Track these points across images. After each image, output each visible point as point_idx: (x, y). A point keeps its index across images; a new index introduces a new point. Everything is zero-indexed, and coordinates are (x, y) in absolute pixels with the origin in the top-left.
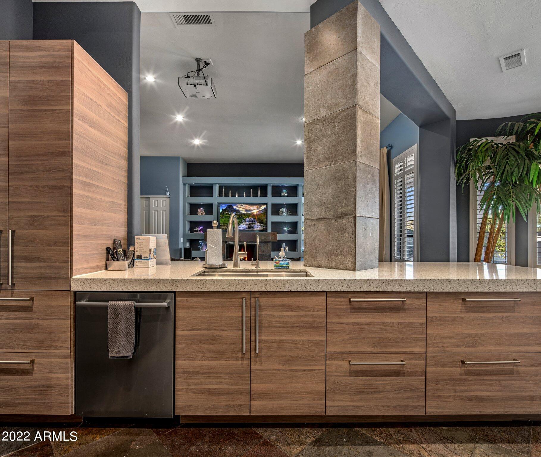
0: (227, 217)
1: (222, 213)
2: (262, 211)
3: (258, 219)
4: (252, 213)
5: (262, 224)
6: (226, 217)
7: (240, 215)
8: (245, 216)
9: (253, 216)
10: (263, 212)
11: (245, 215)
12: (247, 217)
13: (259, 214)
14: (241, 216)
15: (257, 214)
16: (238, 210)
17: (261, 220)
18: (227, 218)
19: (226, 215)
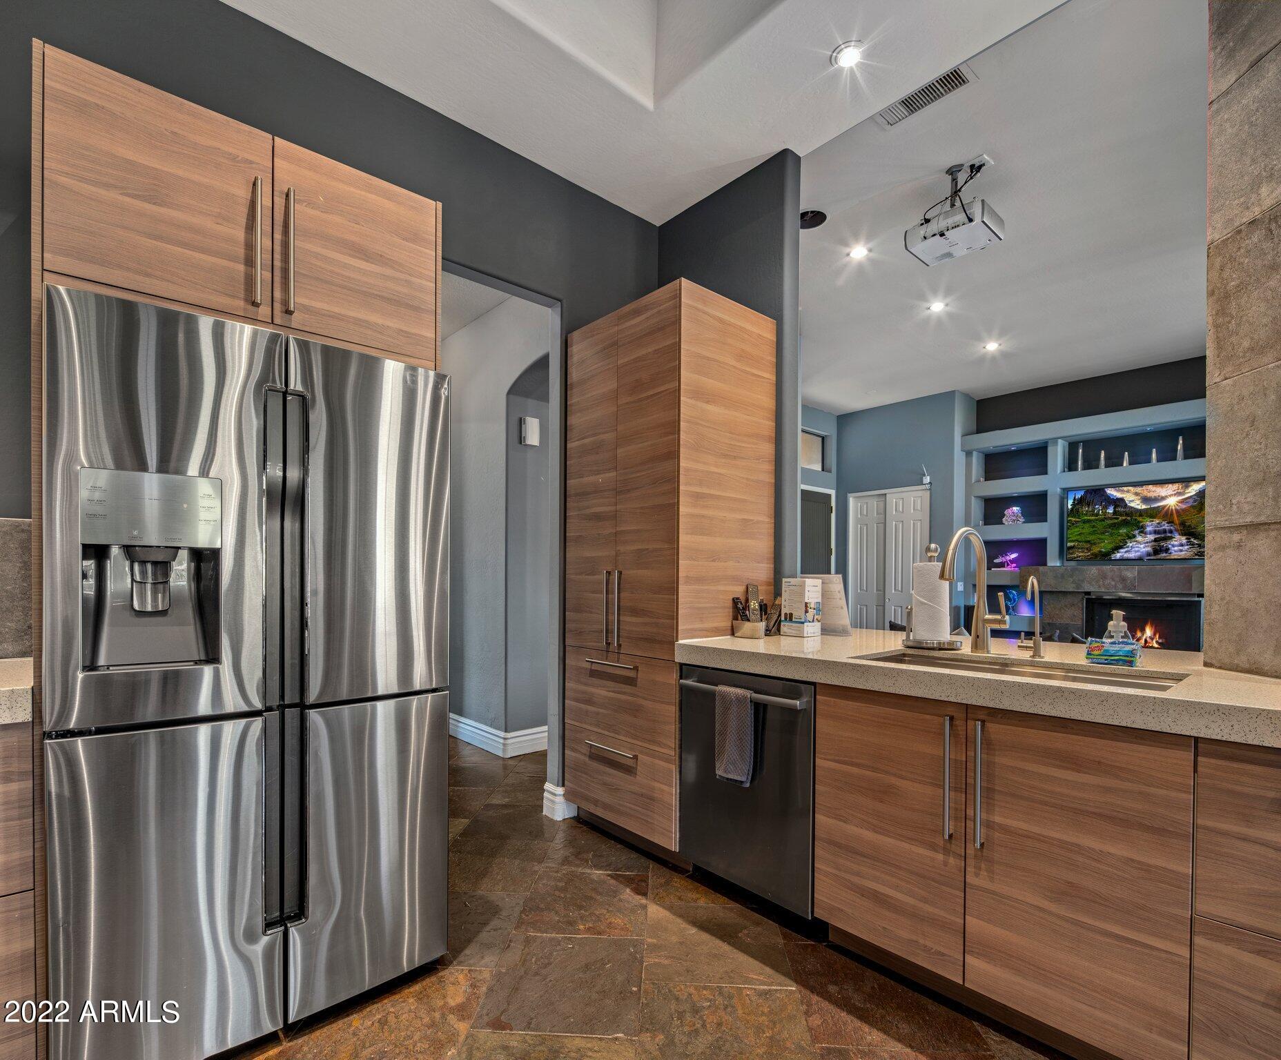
0: (1089, 521)
1: (1072, 511)
2: (1191, 500)
3: (1183, 524)
4: (1165, 506)
5: (1195, 538)
6: (1085, 522)
7: (1127, 515)
8: (1141, 515)
9: (1166, 514)
10: (1195, 501)
11: (1141, 513)
12: (1148, 519)
13: (1184, 510)
14: (1129, 518)
15: (1176, 510)
16: (1122, 500)
17: (1190, 526)
18: (1088, 525)
19: (1086, 515)
